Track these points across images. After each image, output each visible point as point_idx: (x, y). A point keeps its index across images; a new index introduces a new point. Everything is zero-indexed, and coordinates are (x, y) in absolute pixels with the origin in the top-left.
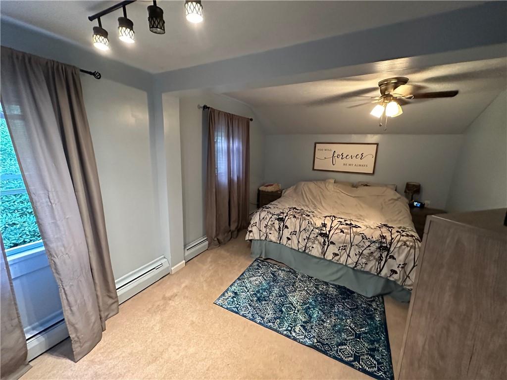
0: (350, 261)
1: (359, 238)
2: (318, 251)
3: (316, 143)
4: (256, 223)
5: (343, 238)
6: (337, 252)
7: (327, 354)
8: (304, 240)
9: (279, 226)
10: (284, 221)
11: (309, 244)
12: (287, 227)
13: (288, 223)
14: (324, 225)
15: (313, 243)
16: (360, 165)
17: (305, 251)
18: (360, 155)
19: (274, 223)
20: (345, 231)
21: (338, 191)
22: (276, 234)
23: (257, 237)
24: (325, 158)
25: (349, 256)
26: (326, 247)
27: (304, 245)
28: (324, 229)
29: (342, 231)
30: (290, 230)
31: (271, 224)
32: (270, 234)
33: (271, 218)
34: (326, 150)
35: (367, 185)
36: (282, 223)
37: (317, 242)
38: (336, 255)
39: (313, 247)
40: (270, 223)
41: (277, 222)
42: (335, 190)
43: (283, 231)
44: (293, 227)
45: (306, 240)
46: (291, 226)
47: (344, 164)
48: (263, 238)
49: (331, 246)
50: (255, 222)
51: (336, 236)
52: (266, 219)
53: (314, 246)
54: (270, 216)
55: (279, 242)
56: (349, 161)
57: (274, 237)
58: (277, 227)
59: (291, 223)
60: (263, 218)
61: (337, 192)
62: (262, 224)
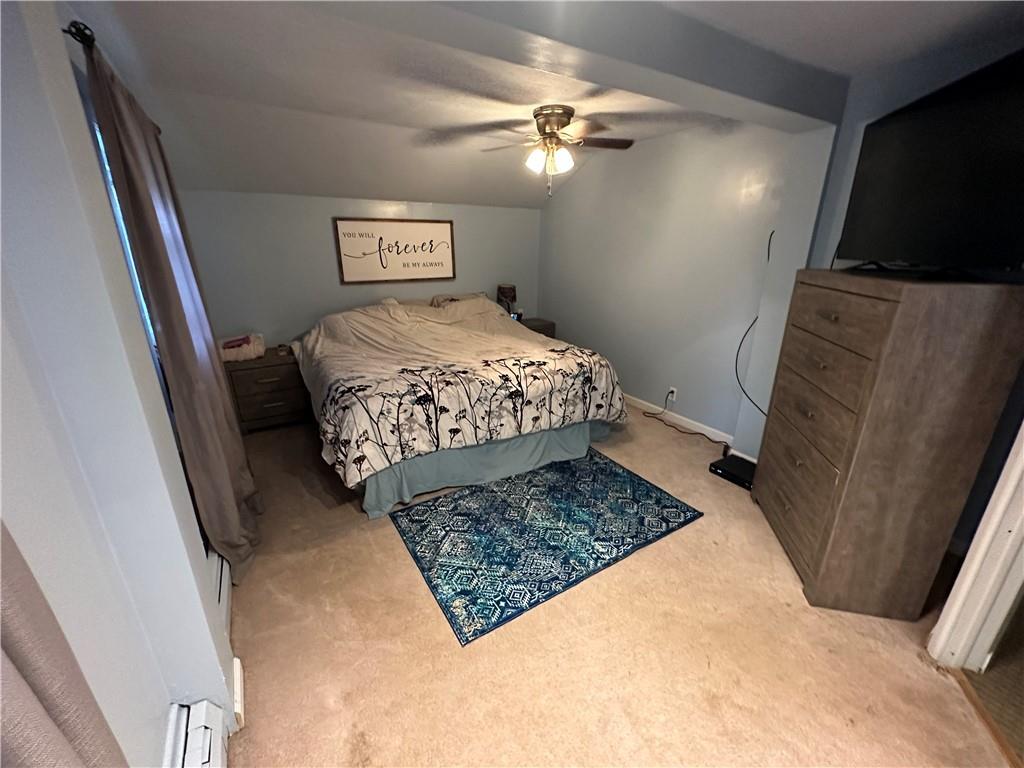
0: (554, 419)
1: (558, 378)
2: (511, 427)
3: (335, 220)
4: (366, 432)
5: (542, 386)
6: (537, 414)
7: (650, 542)
8: (483, 418)
9: (427, 415)
10: (433, 400)
11: (495, 422)
12: (444, 410)
13: (443, 401)
14: (506, 378)
15: (500, 417)
16: (431, 264)
17: (491, 438)
18: (428, 244)
19: (412, 415)
20: (538, 375)
21: (419, 319)
22: (426, 434)
23: (380, 464)
24: (364, 254)
25: (551, 412)
26: (519, 414)
27: (487, 429)
28: (510, 384)
29: (535, 378)
30: (453, 413)
31: (407, 419)
32: (414, 439)
33: (400, 404)
34: (361, 235)
35: (452, 300)
36: (432, 406)
37: (505, 413)
38: (536, 419)
39: (502, 425)
40: (402, 417)
41: (418, 408)
42: (414, 318)
43: (437, 421)
44: (456, 405)
45: (486, 419)
46: (450, 403)
47: (404, 265)
48: (398, 457)
49: (526, 408)
50: (361, 432)
51: (532, 390)
52: (389, 413)
53: (503, 421)
54: (396, 401)
55: (434, 449)
56: (411, 257)
57: (423, 442)
58: (422, 418)
59: (448, 398)
60: (381, 413)
61: (418, 322)
62: (384, 428)
